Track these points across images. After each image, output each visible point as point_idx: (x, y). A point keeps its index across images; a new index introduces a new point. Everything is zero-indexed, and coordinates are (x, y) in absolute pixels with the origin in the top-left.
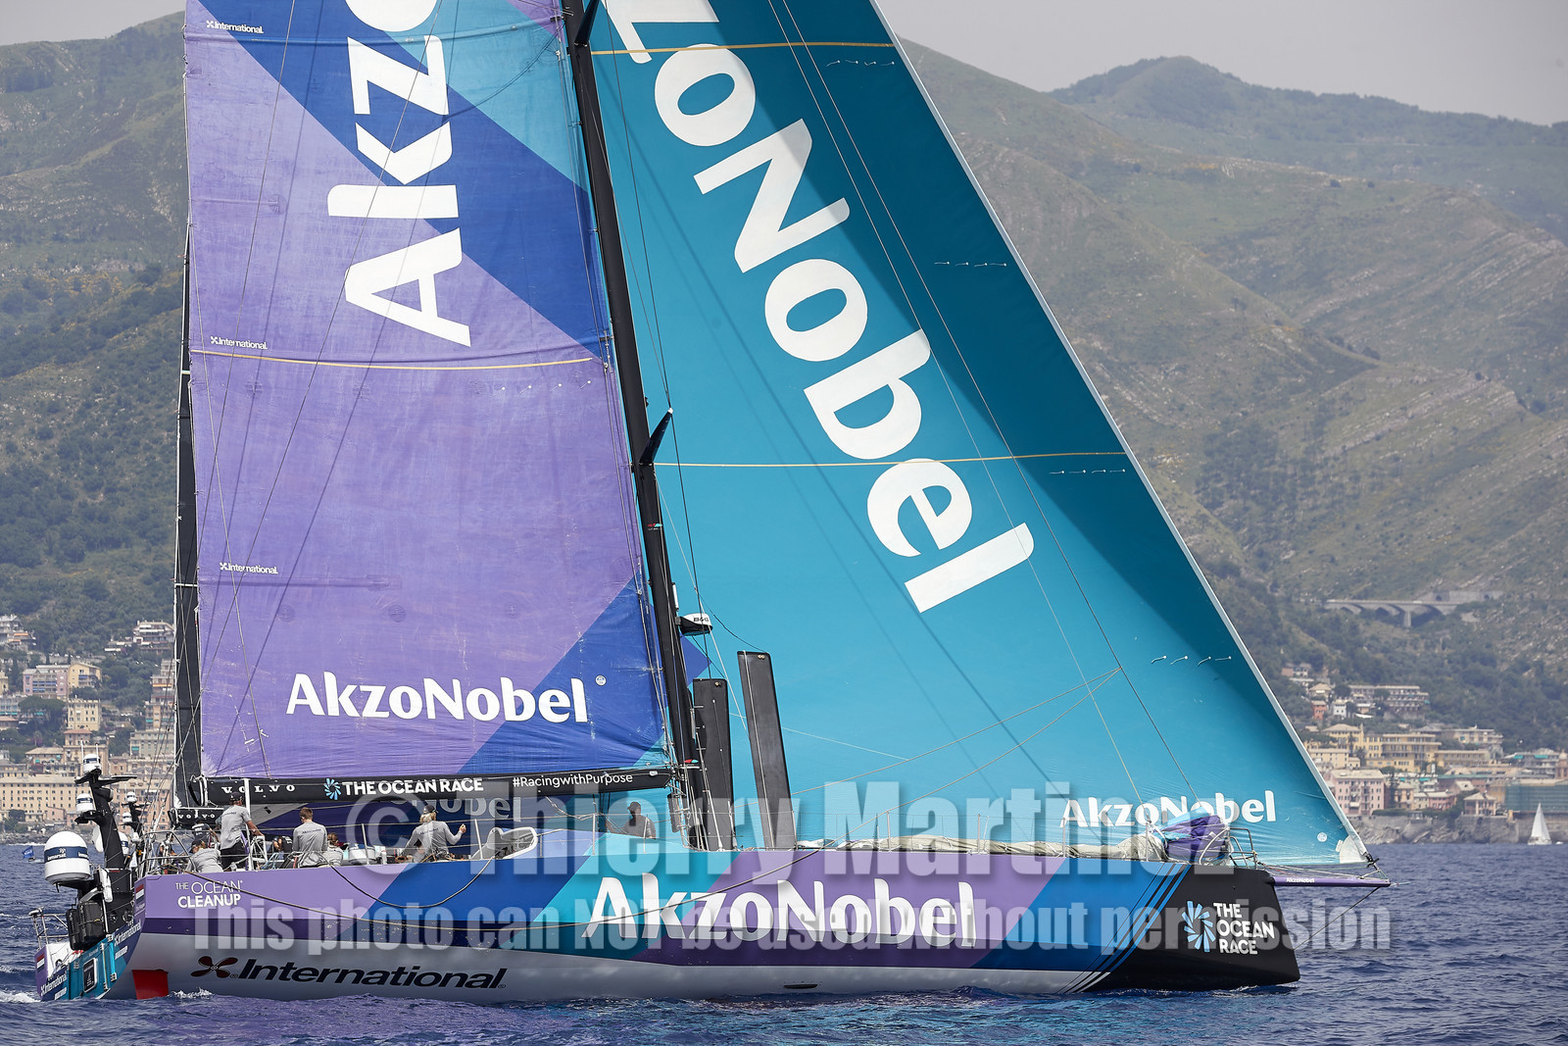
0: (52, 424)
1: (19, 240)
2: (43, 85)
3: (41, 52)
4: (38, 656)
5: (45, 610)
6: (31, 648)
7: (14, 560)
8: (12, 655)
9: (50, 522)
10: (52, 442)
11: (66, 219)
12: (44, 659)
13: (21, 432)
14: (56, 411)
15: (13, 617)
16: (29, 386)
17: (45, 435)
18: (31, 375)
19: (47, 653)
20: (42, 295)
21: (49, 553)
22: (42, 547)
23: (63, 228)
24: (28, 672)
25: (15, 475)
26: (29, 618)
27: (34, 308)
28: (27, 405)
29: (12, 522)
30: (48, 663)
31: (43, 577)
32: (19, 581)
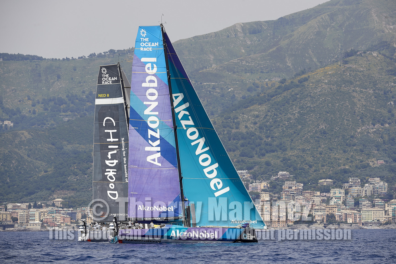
0: (257, 120)
1: (252, 73)
2: (259, 32)
3: (258, 24)
4: (253, 181)
5: (255, 169)
6: (251, 179)
7: (247, 156)
8: (246, 181)
9: (256, 146)
10: (257, 125)
11: (264, 67)
12: (254, 182)
13: (249, 122)
14: (258, 117)
15: (246, 171)
16: (251, 110)
17: (255, 123)
18: (252, 108)
19: (255, 180)
20: (258, 87)
21: (256, 154)
22: (254, 153)
23: (263, 69)
24: (250, 185)
25: (247, 134)
26: (251, 171)
27: (255, 90)
28: (251, 116)
29: (247, 146)
30: (256, 183)
31: (254, 160)
32: (248, 161)
